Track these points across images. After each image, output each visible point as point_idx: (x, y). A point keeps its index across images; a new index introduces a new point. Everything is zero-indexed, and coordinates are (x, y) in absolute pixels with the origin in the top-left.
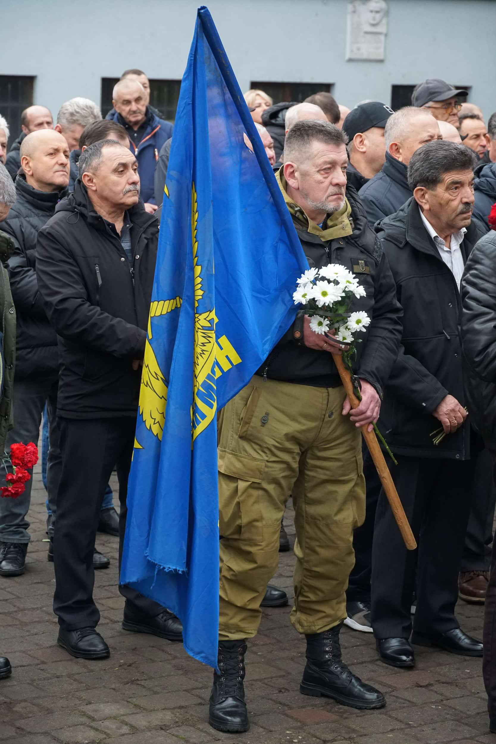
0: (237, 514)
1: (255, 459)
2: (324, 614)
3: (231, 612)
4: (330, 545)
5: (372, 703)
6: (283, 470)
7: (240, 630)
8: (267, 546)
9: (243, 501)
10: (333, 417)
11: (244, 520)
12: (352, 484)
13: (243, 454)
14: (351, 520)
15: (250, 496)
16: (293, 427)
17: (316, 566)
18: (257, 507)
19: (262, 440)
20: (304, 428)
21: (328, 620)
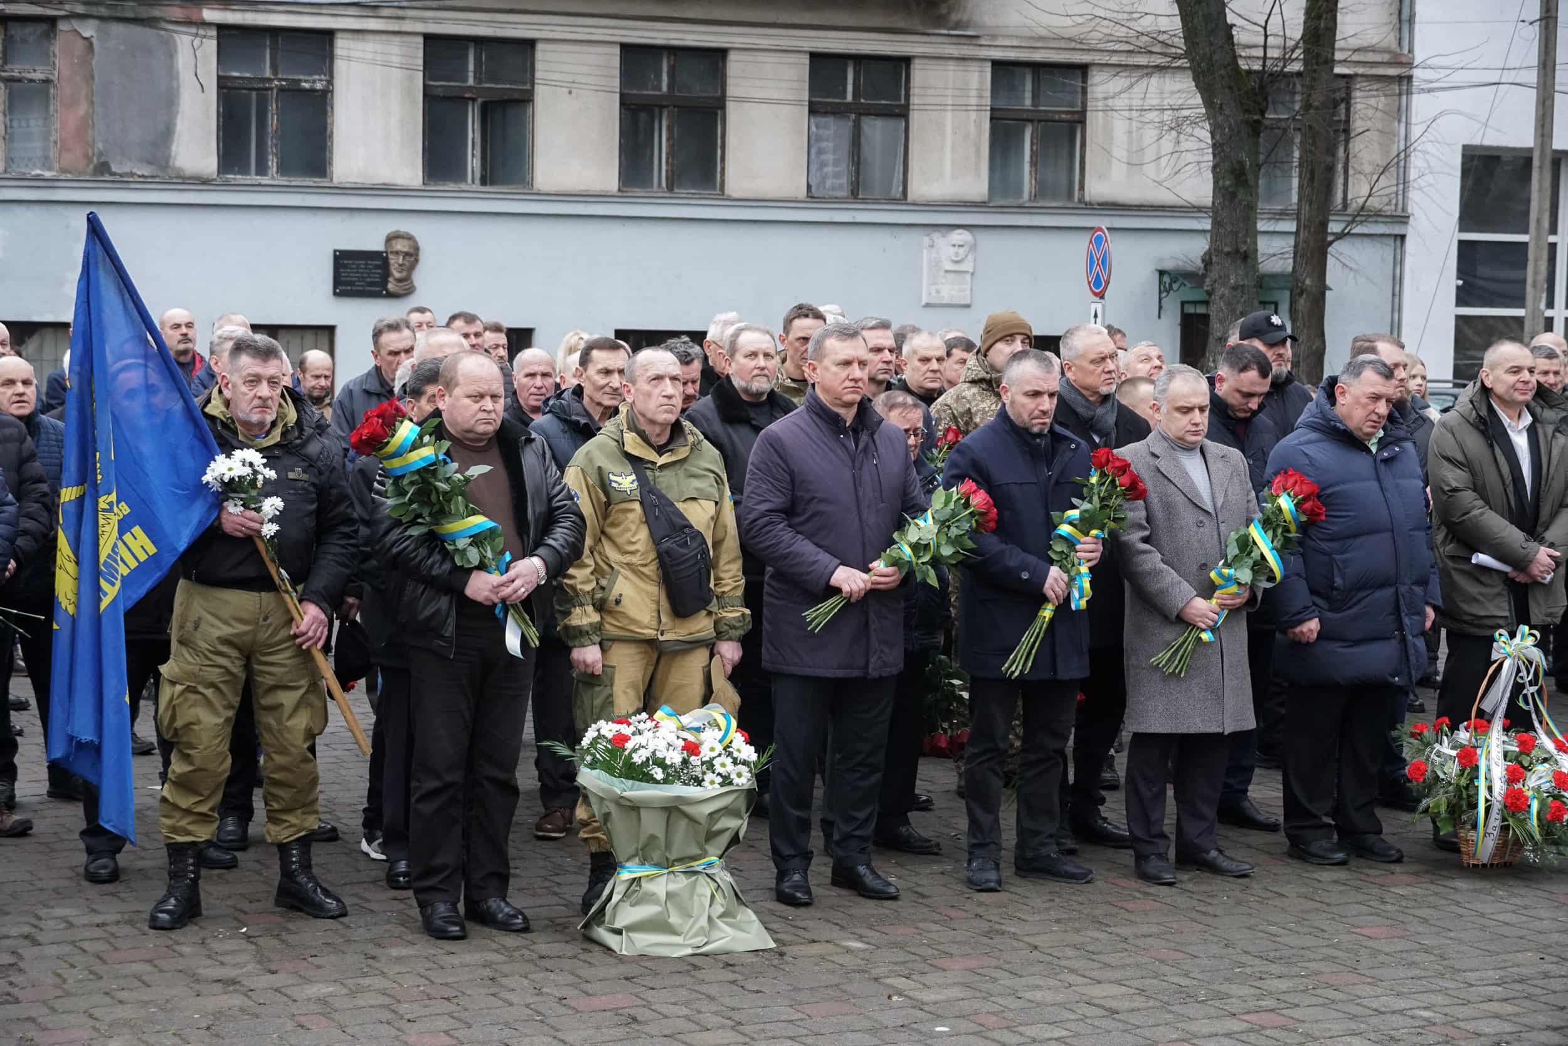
0: (173, 718)
1: (190, 663)
2: (287, 824)
3: (177, 814)
4: (284, 751)
5: (330, 911)
6: (222, 675)
7: (189, 833)
8: (206, 749)
9: (179, 705)
10: (269, 621)
11: (179, 723)
12: (302, 691)
13: (181, 659)
14: (303, 726)
15: (186, 700)
16: (226, 631)
17: (272, 772)
18: (193, 711)
19: (196, 644)
20: (236, 631)
21: (292, 830)
